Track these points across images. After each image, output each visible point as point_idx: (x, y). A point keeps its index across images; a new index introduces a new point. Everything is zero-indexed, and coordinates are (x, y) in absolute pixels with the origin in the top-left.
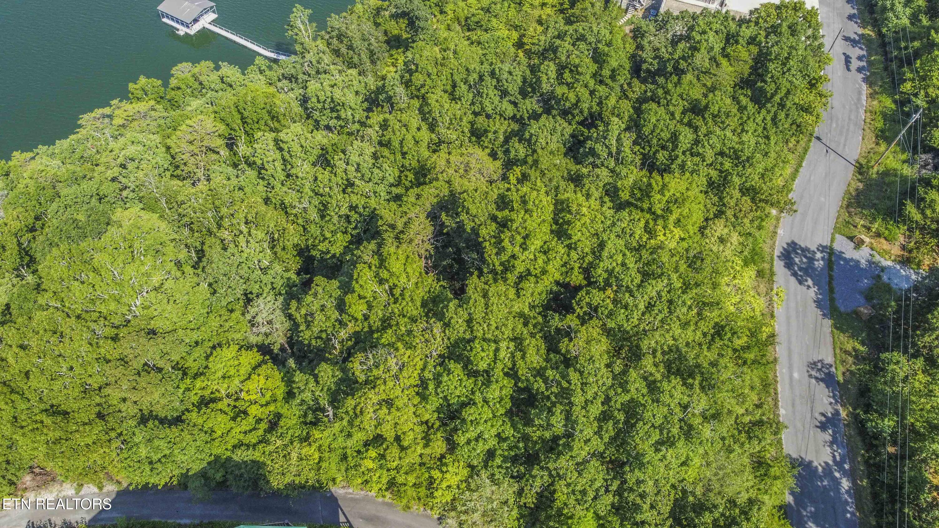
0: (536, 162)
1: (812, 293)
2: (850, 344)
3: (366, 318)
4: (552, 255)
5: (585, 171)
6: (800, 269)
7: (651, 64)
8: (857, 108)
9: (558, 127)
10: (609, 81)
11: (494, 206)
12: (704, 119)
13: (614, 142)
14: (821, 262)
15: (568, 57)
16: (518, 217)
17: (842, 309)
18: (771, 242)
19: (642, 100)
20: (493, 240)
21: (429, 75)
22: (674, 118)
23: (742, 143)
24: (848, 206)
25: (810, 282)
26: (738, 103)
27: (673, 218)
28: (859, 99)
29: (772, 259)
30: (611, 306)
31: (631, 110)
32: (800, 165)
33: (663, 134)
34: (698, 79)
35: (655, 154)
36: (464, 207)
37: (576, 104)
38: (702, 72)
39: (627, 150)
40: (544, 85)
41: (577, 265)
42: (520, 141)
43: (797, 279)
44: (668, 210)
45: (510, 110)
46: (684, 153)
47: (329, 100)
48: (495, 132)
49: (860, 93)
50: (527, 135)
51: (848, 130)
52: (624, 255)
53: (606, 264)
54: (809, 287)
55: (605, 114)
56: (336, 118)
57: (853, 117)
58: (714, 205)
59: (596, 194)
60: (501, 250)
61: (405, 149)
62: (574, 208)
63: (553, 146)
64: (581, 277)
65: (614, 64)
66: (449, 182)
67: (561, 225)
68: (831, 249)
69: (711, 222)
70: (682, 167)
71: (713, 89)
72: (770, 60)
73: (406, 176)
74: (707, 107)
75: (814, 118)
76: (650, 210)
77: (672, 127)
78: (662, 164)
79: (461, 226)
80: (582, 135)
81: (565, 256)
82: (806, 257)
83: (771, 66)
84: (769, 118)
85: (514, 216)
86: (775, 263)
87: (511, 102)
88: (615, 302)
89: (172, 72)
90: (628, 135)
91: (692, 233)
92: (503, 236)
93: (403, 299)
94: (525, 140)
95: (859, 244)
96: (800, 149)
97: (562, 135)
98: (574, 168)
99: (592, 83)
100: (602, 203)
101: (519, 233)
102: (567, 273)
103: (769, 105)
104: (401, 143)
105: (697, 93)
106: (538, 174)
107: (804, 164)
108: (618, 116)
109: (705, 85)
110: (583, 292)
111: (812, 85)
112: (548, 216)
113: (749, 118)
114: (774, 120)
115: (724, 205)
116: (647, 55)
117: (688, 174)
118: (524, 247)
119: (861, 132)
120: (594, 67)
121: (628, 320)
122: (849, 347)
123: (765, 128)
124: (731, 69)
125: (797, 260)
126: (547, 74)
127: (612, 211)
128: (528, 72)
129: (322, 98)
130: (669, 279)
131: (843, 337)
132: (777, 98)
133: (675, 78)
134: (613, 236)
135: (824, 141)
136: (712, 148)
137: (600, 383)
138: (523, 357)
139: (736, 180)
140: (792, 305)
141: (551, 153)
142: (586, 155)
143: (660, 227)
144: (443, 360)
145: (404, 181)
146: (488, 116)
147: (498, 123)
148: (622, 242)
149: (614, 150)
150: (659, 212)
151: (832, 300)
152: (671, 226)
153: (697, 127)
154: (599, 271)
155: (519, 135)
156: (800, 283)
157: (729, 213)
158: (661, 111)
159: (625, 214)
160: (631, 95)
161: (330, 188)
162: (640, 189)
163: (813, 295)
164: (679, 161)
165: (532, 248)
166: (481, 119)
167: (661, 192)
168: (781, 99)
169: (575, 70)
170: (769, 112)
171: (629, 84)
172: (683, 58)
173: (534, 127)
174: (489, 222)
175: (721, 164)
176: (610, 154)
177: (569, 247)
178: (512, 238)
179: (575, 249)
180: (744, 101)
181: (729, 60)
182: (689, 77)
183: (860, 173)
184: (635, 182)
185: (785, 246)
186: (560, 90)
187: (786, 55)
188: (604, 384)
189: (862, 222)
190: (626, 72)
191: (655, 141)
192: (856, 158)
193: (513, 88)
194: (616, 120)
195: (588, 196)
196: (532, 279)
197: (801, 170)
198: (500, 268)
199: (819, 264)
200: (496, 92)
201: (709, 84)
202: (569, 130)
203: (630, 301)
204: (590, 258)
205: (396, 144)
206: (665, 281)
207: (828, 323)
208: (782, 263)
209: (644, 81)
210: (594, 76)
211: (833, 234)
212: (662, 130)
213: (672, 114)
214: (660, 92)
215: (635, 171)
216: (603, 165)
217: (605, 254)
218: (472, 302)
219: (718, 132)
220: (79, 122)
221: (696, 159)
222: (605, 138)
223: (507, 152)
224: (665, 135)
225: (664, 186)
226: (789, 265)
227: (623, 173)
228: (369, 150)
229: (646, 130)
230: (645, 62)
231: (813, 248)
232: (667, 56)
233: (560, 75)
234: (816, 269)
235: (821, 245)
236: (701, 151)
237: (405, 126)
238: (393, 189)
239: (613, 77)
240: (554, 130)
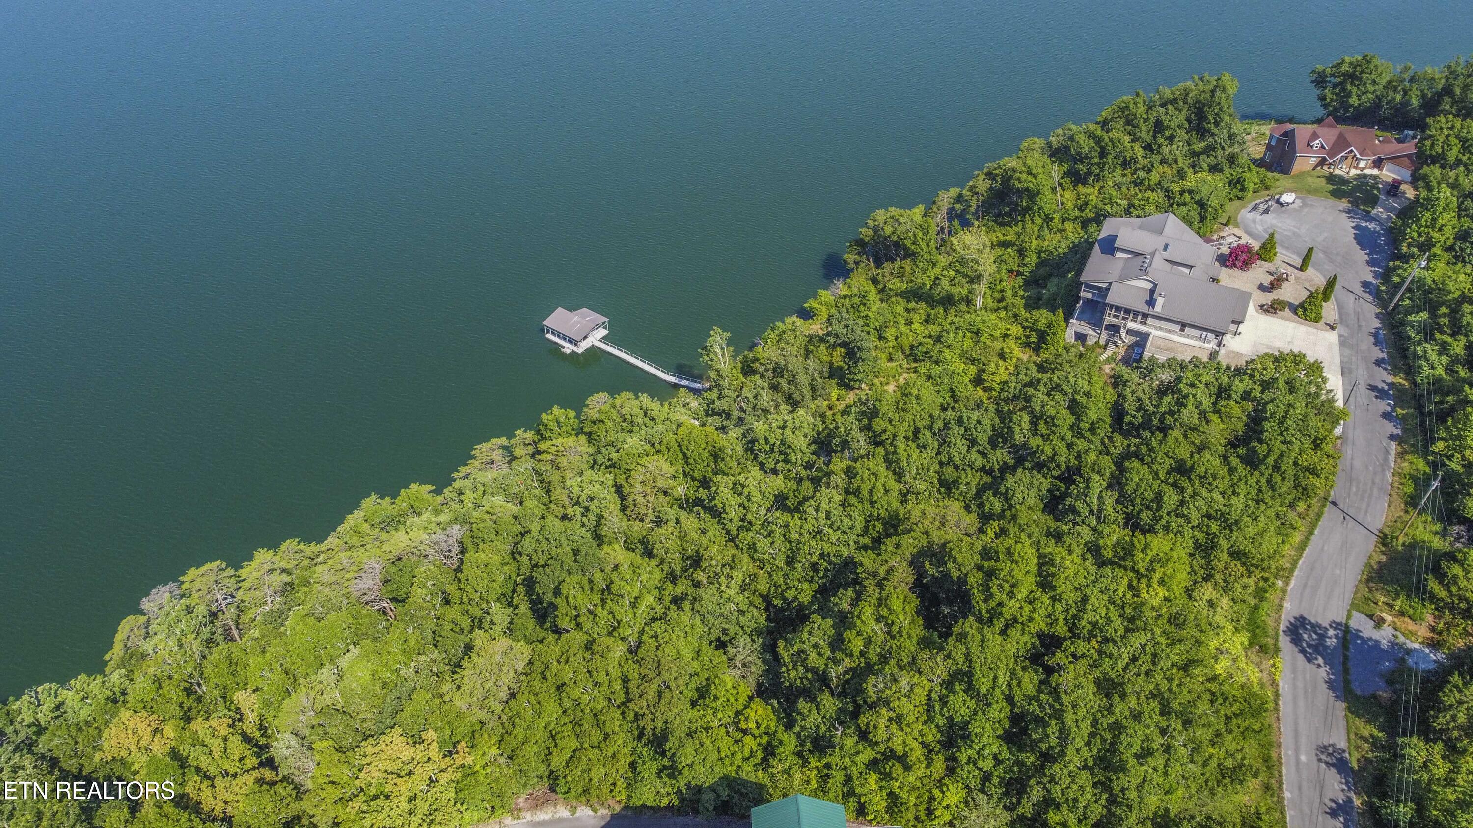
0: (1014, 518)
1: (1323, 672)
2: (1368, 730)
3: (862, 654)
4: (1037, 605)
5: (1065, 528)
6: (1309, 646)
7: (1134, 417)
8: (1383, 470)
9: (1035, 482)
10: (1088, 434)
11: (979, 557)
12: (1190, 480)
13: (1095, 500)
14: (1334, 640)
15: (1043, 407)
16: (1005, 566)
17: (1358, 692)
18: (1276, 616)
19: (1127, 455)
20: (981, 588)
21: (890, 421)
22: (1159, 478)
23: (1230, 506)
24: (1368, 580)
25: (1320, 661)
26: (1229, 464)
27: (1157, 576)
28: (1386, 460)
29: (1277, 634)
30: (1096, 656)
31: (1113, 468)
32: (1311, 533)
33: (1146, 494)
34: (1185, 436)
35: (1138, 513)
36: (950, 556)
37: (1053, 458)
38: (1190, 429)
39: (1109, 508)
40: (1017, 437)
41: (1062, 617)
42: (995, 495)
43: (1305, 656)
44: (1151, 570)
45: (979, 462)
46: (1168, 514)
47: (778, 442)
48: (967, 484)
49: (1387, 452)
50: (1002, 489)
51: (1371, 496)
52: (1108, 609)
53: (1089, 616)
54: (1319, 666)
55: (1086, 471)
56: (784, 461)
57: (1377, 480)
58: (1202, 567)
59: (1078, 551)
60: (989, 597)
61: (875, 498)
62: (1058, 560)
63: (1031, 501)
64: (1066, 629)
65: (1093, 416)
66: (926, 533)
67: (1045, 577)
68: (1347, 626)
69: (1198, 585)
70: (1167, 528)
71: (1200, 449)
72: (1266, 419)
73: (874, 526)
74: (1192, 467)
75: (1323, 481)
76: (1133, 569)
77: (1155, 487)
78: (1146, 524)
79: (946, 576)
80: (1058, 490)
81: (1050, 608)
82: (1316, 633)
83: (1267, 425)
84: (1263, 481)
85: (999, 565)
86: (1280, 638)
87: (978, 451)
88: (1100, 652)
89: (587, 402)
90: (1109, 493)
91: (1177, 594)
92: (991, 584)
93: (901, 636)
94: (1001, 494)
95: (1379, 623)
96: (1312, 515)
97: (1040, 490)
98: (1052, 524)
99: (1069, 435)
100: (1085, 559)
101: (1007, 581)
102: (1051, 624)
103: (1263, 467)
104: (871, 492)
105: (1184, 452)
106: (1016, 529)
107: (1316, 532)
108: (1099, 472)
109: (1193, 443)
110: (1069, 642)
111: (1317, 444)
112: (1034, 569)
113: (1240, 480)
114: (1269, 481)
115: (1213, 569)
116: (1130, 405)
117: (1171, 535)
118: (1011, 595)
119: (1387, 498)
120: (1071, 419)
121: (1113, 669)
122: (1366, 733)
123: (1260, 491)
124: (1222, 426)
125: (1305, 636)
126: (1019, 425)
127: (1095, 567)
128: (997, 420)
129: (772, 441)
130: (1153, 634)
131: (1359, 723)
132: (1270, 461)
133: (1160, 436)
134: (1096, 591)
135: (1341, 506)
136: (1198, 510)
137: (1088, 706)
138: (1019, 685)
139: (1223, 542)
140: (1300, 684)
141: (1030, 508)
142: (1065, 512)
143: (1143, 585)
144: (948, 684)
145: (871, 531)
146: (956, 467)
147: (970, 475)
148: (1105, 597)
149: (1095, 508)
150: (1142, 570)
151: (1347, 682)
152: (1155, 586)
153: (1183, 488)
154: (1083, 623)
155: (994, 487)
156: (1309, 660)
157: (1218, 577)
158: (1145, 470)
159: (1108, 570)
160: (1112, 450)
161: (801, 535)
162: (1123, 548)
163: (1325, 675)
164: (1163, 522)
165: (1019, 597)
166: (949, 471)
167: (1144, 551)
168: (1276, 461)
169: (1051, 422)
170: (1262, 474)
171: (1110, 438)
172: (1171, 413)
173: (1010, 481)
174: (975, 571)
175: (1208, 526)
176: (1091, 512)
177: (1054, 599)
178: (1001, 586)
179: (1060, 601)
180: (1234, 461)
181: (1221, 417)
182: (1176, 433)
183: (1384, 545)
184: (1118, 542)
185: (1292, 620)
186: (1034, 442)
187: (1282, 414)
188: (1092, 707)
189: (1382, 599)
190: (1107, 426)
191: (1138, 501)
192: (1380, 527)
193: (983, 438)
194: (1097, 477)
195: (1070, 552)
196: (1019, 626)
197: (1313, 538)
198: (987, 615)
199: (1331, 642)
200: (964, 441)
201: (1197, 442)
202: (1046, 484)
203: (1115, 651)
204: (1073, 611)
205: (865, 492)
206: (1149, 635)
207: (1341, 706)
208: (1288, 639)
209: (1126, 435)
210: (1071, 428)
211: (1349, 611)
212: (1145, 490)
213: (1157, 474)
214: (1144, 448)
215: (1117, 529)
216: (1083, 522)
217: (1089, 606)
218: (969, 637)
219: (1204, 493)
220: (473, 453)
221: (1181, 520)
222: (1086, 496)
223: (981, 505)
224: (1149, 495)
225: (1147, 546)
226: (1296, 640)
227: (1106, 531)
228: (837, 498)
229: (1129, 489)
230: (1128, 414)
231: (1325, 624)
232: (1152, 409)
233: (1034, 424)
234: (1328, 647)
235: (1334, 622)
236: (1185, 512)
237: (874, 474)
238: (861, 538)
239: (1092, 430)
240: (1031, 484)
